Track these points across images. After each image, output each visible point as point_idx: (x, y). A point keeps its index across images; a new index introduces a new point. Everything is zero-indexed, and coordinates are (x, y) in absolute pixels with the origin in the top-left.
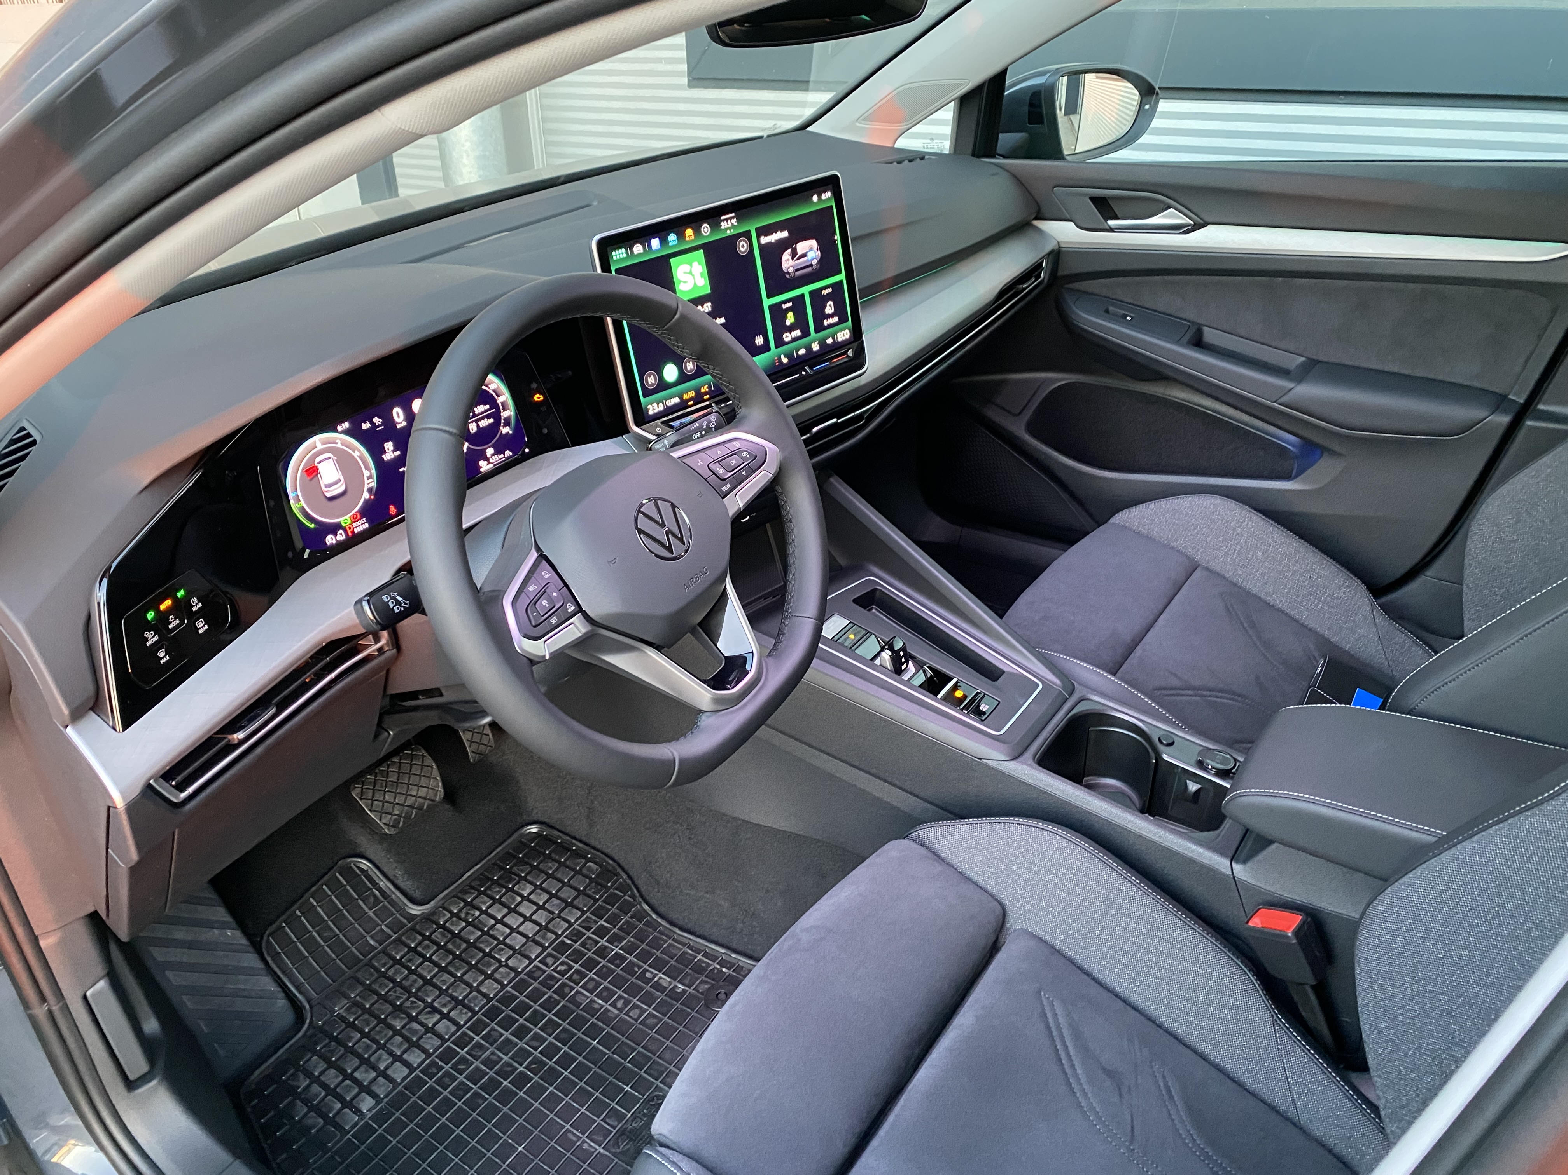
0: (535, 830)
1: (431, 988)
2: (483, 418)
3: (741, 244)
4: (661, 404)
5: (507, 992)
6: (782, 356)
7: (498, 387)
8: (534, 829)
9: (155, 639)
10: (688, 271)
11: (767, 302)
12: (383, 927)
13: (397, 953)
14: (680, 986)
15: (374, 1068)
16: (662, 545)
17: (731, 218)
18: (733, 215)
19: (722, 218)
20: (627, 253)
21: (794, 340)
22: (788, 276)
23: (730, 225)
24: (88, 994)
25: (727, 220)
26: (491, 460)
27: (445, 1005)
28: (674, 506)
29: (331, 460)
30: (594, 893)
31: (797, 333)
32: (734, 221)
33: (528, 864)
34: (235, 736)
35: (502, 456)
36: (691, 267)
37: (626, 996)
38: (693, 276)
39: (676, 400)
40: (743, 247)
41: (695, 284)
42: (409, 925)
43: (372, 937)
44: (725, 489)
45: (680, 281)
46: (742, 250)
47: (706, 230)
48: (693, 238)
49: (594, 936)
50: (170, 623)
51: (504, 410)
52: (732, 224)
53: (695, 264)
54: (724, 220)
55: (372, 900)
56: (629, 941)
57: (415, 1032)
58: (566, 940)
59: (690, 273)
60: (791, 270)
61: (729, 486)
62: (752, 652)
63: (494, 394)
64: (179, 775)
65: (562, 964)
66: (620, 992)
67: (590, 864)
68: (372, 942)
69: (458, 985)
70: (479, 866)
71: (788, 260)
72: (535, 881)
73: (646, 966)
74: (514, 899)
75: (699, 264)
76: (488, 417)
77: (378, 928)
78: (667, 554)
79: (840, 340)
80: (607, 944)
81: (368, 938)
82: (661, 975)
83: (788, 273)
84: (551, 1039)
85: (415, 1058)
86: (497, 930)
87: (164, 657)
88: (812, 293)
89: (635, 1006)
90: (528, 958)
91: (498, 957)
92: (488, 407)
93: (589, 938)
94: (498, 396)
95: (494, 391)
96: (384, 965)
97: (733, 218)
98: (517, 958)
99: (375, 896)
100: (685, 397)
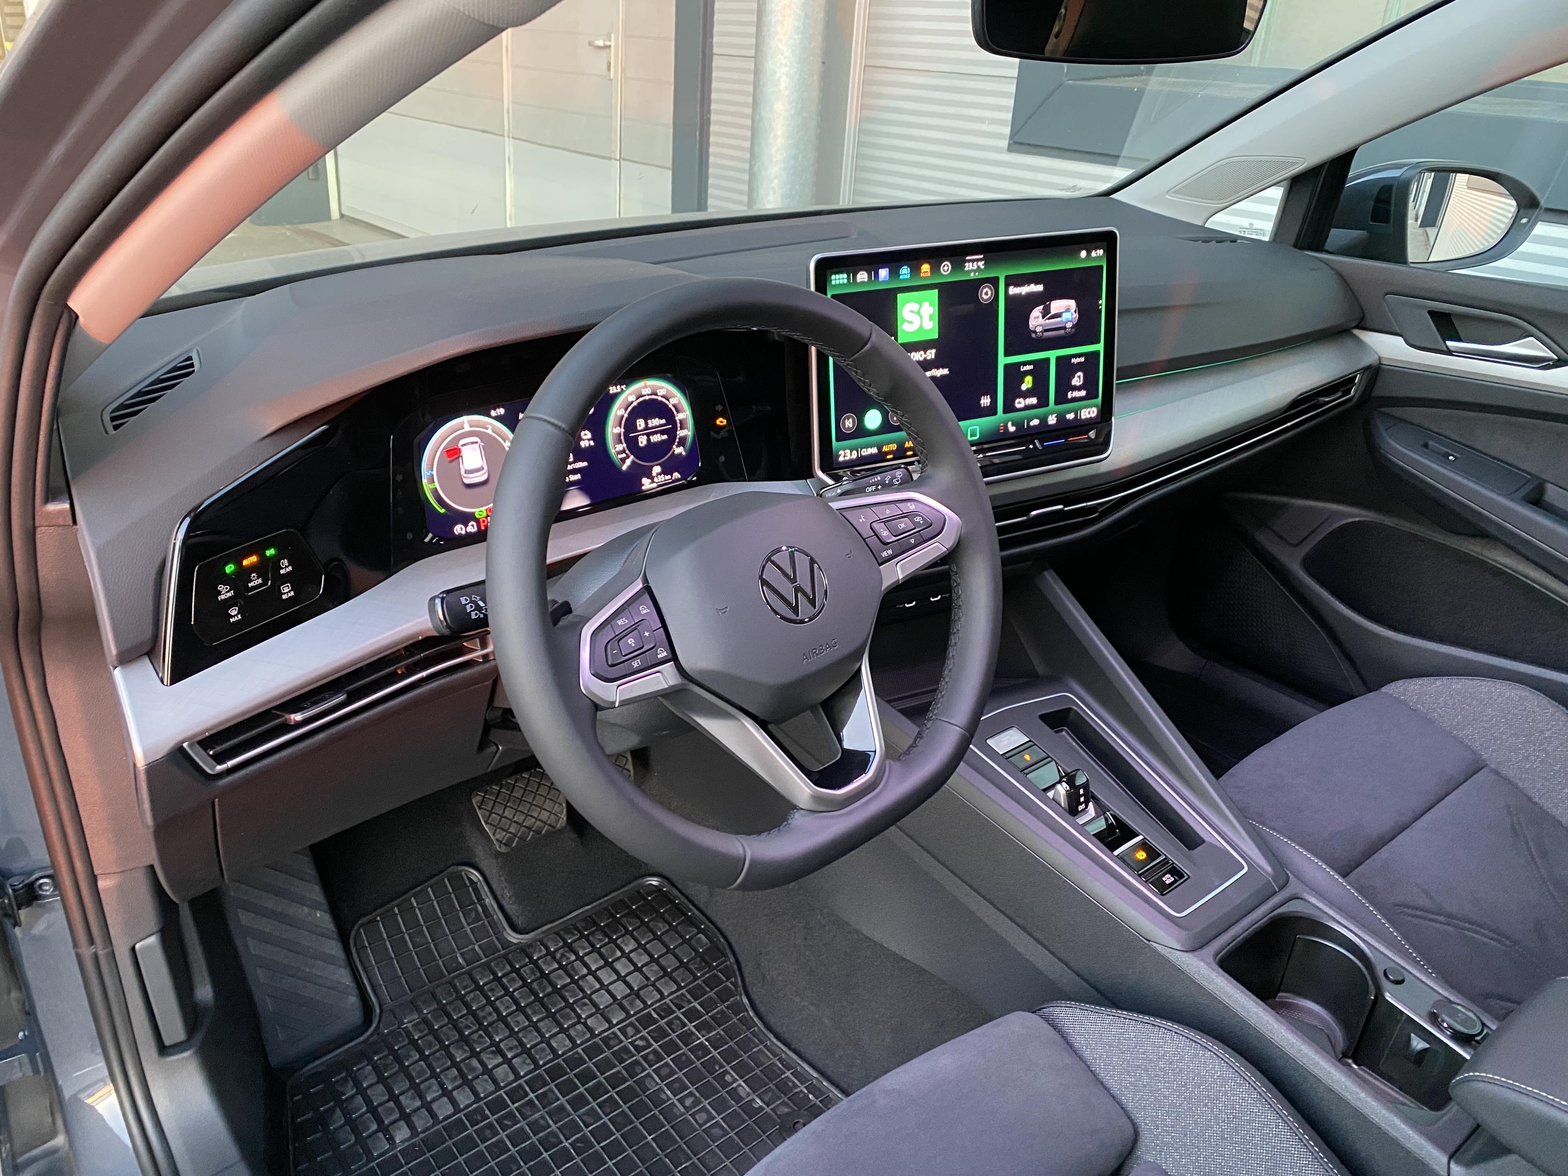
0: (655, 883)
1: (503, 1026)
2: (656, 433)
3: (985, 291)
4: (855, 452)
5: (577, 1053)
6: (1010, 424)
7: (680, 402)
8: (654, 881)
9: (229, 595)
10: (916, 310)
11: (1003, 360)
12: (477, 948)
13: (481, 979)
14: (758, 1101)
15: (421, 1097)
16: (788, 603)
17: (978, 260)
18: (982, 256)
19: (968, 258)
20: (848, 279)
21: (1027, 408)
22: (1033, 335)
23: (975, 268)
24: (138, 946)
25: (973, 261)
26: (656, 480)
27: (510, 1049)
28: (812, 562)
29: (477, 445)
30: (696, 968)
31: (1033, 401)
32: (981, 264)
33: (639, 918)
34: (292, 716)
35: (669, 477)
36: (920, 307)
37: (698, 1095)
38: (921, 317)
39: (874, 450)
40: (986, 294)
41: (921, 326)
42: (502, 952)
43: (461, 954)
44: (884, 554)
45: (904, 321)
46: (985, 297)
47: (946, 268)
48: (929, 274)
49: (682, 1017)
50: (251, 581)
51: (681, 428)
52: (979, 267)
53: (926, 305)
54: (969, 261)
55: (473, 915)
56: (718, 1033)
57: (473, 1069)
58: (653, 1012)
59: (918, 313)
60: (1039, 329)
61: (890, 552)
62: (875, 752)
63: (673, 409)
64: (218, 745)
65: (642, 1038)
66: (692, 1089)
67: (701, 935)
68: (460, 960)
69: (531, 1031)
70: (589, 907)
71: (1037, 317)
72: (640, 939)
73: (728, 1068)
74: (614, 953)
75: (930, 305)
76: (662, 433)
77: (470, 947)
78: (791, 615)
79: (1083, 417)
80: (694, 1030)
81: (458, 955)
82: (741, 1082)
83: (1035, 332)
84: (606, 1119)
85: (464, 1098)
86: (588, 982)
87: (236, 615)
88: (1059, 359)
89: (703, 1109)
90: (609, 1021)
91: (579, 1011)
92: (664, 421)
93: (678, 1018)
94: (678, 412)
95: (674, 406)
96: (465, 988)
97: (981, 260)
98: (597, 1018)
99: (477, 910)
100: (885, 449)
